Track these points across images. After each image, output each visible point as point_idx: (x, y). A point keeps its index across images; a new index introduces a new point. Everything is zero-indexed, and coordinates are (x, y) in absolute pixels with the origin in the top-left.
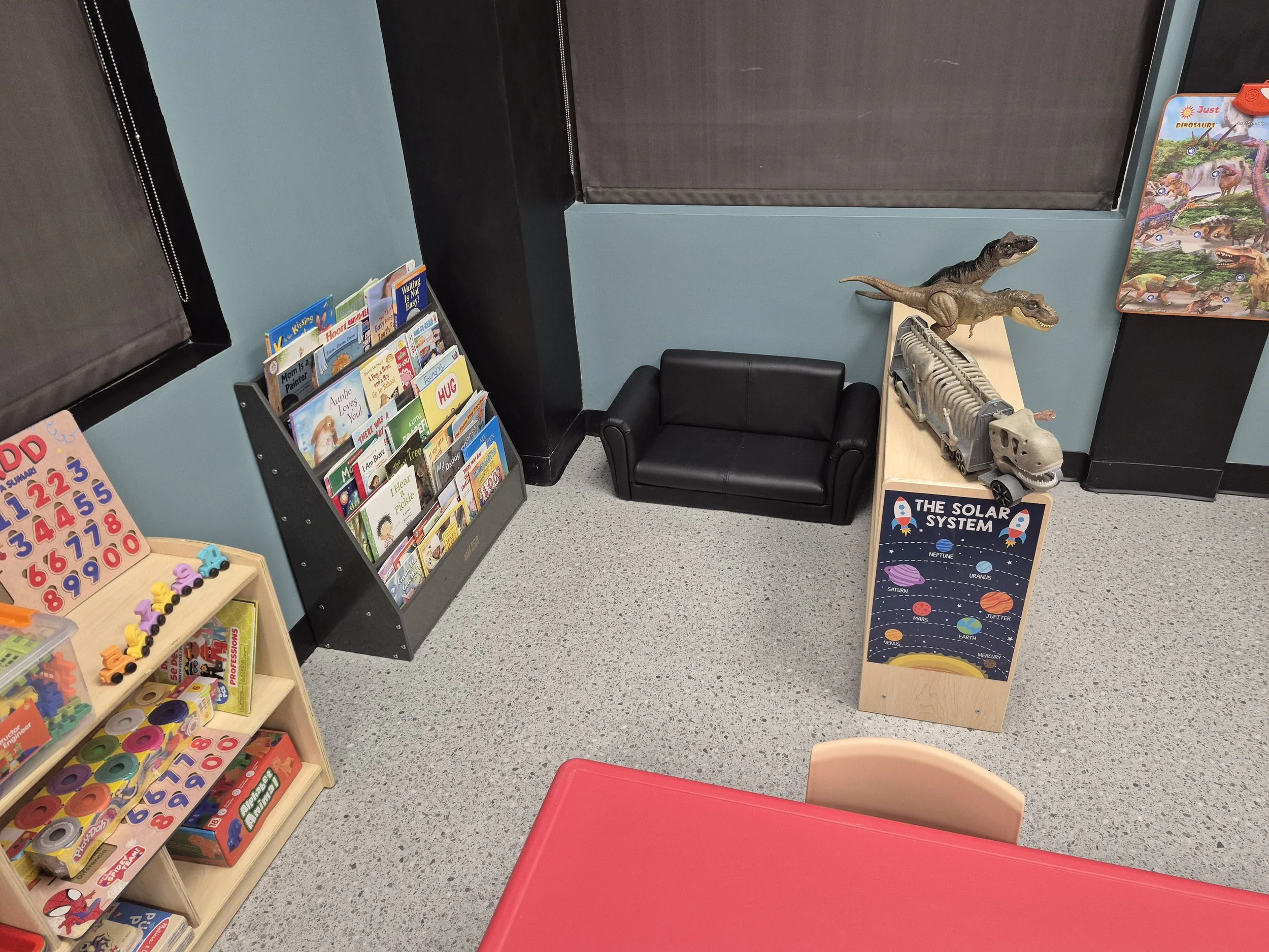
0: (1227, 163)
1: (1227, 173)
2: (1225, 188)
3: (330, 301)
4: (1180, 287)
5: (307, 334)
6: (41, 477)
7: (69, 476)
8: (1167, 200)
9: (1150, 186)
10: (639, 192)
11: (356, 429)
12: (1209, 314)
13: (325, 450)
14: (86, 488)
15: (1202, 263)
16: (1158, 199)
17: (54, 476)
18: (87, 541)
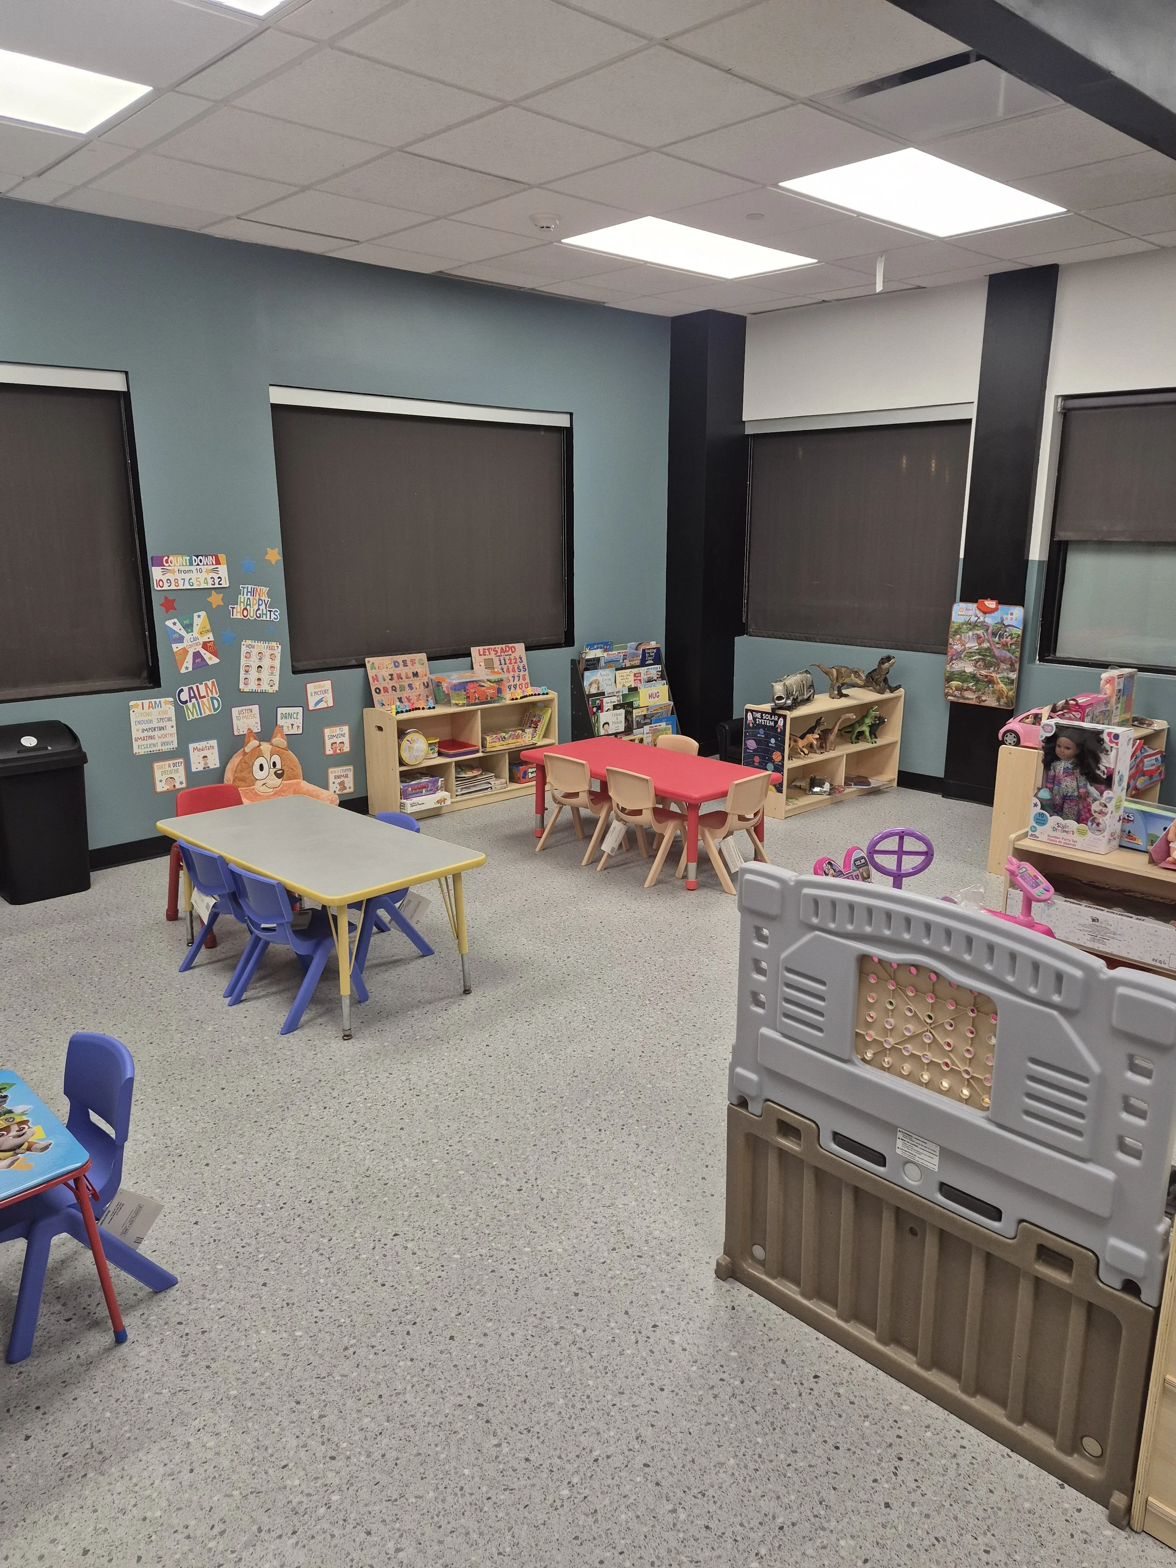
0: (978, 632)
1: (979, 637)
2: (980, 644)
3: (612, 643)
4: (968, 689)
5: (599, 650)
6: (512, 657)
7: (519, 660)
8: (957, 647)
9: (951, 641)
10: (770, 632)
11: (607, 690)
12: (983, 704)
13: (594, 691)
14: (521, 665)
15: (973, 677)
16: (955, 647)
17: (515, 658)
18: (516, 679)
